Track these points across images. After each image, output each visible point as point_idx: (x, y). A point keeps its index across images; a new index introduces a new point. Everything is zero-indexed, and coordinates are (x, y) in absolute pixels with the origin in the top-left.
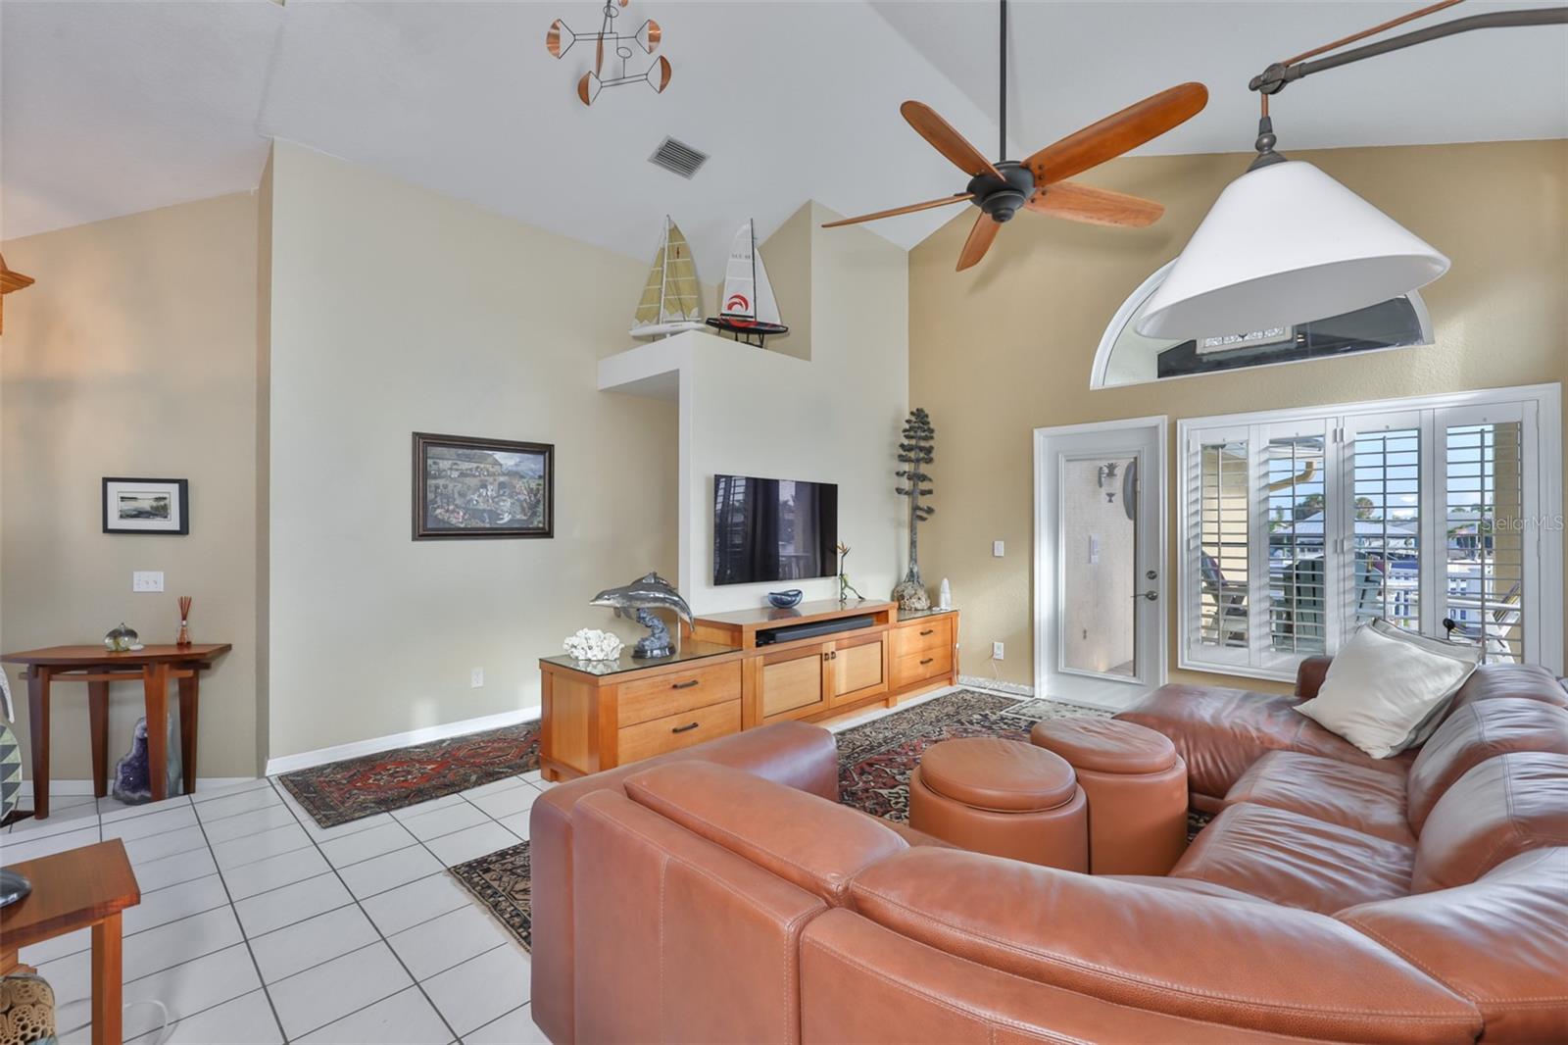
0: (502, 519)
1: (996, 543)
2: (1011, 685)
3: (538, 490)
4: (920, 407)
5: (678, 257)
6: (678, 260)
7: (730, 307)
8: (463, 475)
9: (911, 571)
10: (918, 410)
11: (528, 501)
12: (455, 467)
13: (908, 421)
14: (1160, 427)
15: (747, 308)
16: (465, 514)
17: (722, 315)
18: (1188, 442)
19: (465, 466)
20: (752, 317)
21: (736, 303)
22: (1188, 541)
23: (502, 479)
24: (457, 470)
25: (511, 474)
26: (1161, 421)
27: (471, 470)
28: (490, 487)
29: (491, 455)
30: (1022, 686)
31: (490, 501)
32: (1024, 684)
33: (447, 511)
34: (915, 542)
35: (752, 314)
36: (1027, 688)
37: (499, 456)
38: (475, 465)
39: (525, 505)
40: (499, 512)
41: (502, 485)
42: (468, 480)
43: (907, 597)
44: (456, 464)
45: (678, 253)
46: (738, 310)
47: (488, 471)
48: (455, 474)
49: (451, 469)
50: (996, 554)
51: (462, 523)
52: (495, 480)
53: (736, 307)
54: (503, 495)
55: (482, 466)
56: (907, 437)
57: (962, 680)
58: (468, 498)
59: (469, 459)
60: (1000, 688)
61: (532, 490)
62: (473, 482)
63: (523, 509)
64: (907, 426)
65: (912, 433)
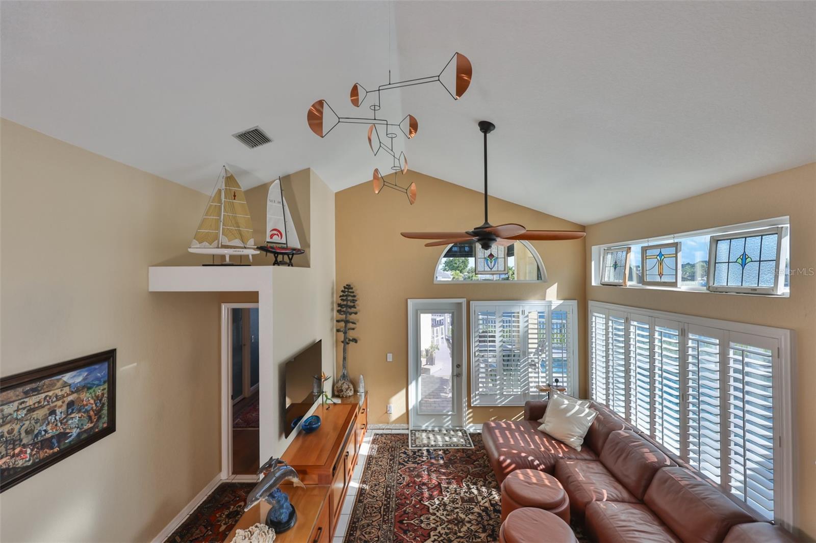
0: (71, 436)
1: (388, 355)
2: (397, 425)
3: (103, 394)
4: (348, 283)
5: (234, 199)
6: (234, 201)
7: (272, 236)
8: (31, 410)
9: (344, 374)
10: (347, 285)
11: (94, 408)
12: (23, 406)
13: (342, 291)
14: (463, 304)
15: (281, 238)
16: (32, 450)
17: (268, 242)
18: (475, 311)
19: (31, 401)
20: (284, 244)
21: (275, 234)
22: (475, 352)
23: (71, 398)
24: (24, 408)
25: (78, 390)
26: (463, 301)
27: (39, 402)
28: (58, 412)
29: (61, 379)
30: (402, 425)
31: (59, 424)
32: (404, 424)
33: (13, 456)
34: (345, 358)
35: (285, 242)
36: (405, 425)
37: (67, 377)
38: (43, 396)
39: (92, 413)
40: (68, 431)
41: (71, 404)
42: (35, 415)
43: (344, 390)
44: (23, 402)
45: (235, 196)
46: (276, 239)
47: (56, 396)
48: (22, 413)
49: (17, 410)
50: (388, 360)
51: (29, 460)
52: (63, 402)
53: (275, 237)
54: (72, 413)
55: (50, 394)
56: (342, 300)
57: (370, 427)
58: (36, 432)
59: (36, 391)
60: (391, 428)
61: (97, 397)
62: (40, 414)
63: (90, 418)
64: (342, 294)
65: (345, 298)
